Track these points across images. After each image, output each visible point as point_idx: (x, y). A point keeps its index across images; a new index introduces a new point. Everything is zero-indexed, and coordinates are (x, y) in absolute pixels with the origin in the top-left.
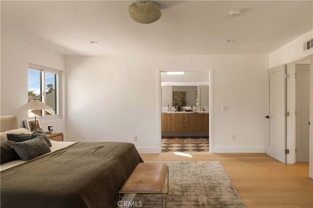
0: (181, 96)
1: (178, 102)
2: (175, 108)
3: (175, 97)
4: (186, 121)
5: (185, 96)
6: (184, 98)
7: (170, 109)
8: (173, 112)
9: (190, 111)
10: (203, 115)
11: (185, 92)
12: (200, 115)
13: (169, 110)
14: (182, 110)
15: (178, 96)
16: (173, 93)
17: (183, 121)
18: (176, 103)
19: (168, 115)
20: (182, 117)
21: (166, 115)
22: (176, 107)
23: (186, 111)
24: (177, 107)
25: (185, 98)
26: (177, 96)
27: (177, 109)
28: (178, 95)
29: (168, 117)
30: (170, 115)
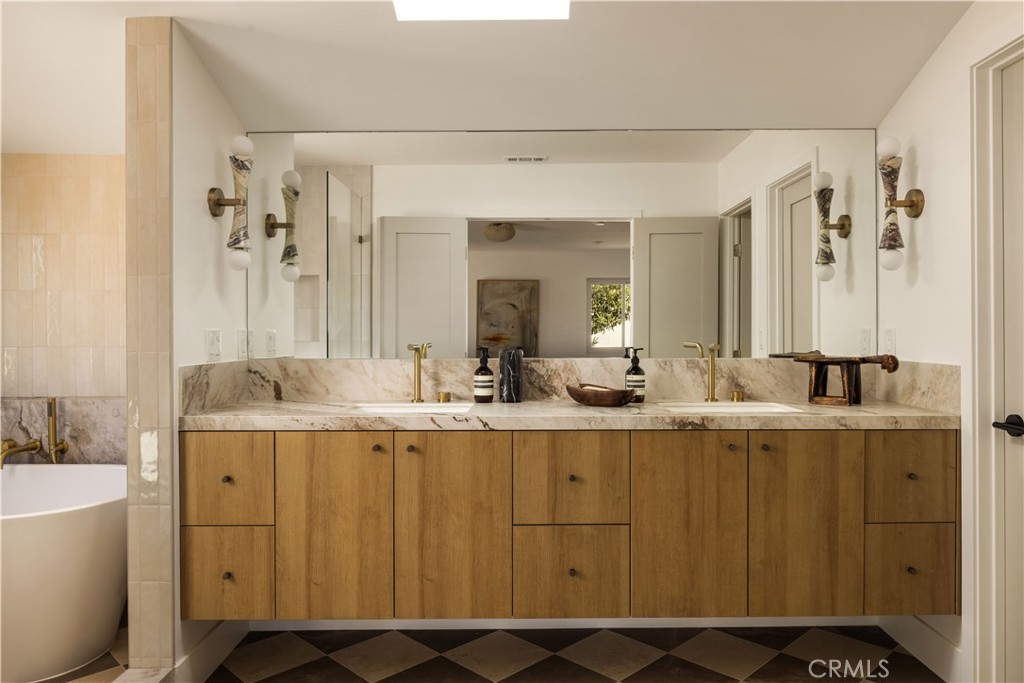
0: (520, 300)
1: (502, 330)
2: (484, 370)
3: (487, 307)
4: (588, 506)
5: (538, 299)
6: (530, 311)
7: (437, 380)
8: (463, 413)
9: (622, 399)
10: (766, 448)
11: (538, 281)
12: (732, 447)
13: (427, 384)
14: (544, 392)
15: (504, 300)
16: (482, 285)
17: (553, 506)
18: (493, 332)
19: (403, 442)
20: (554, 472)
21: (378, 448)
22: (484, 362)
23: (583, 397)
24: (494, 363)
25: (538, 309)
26: (498, 301)
27: (497, 376)
28: (503, 296)
29: (408, 465)
30: (424, 444)
